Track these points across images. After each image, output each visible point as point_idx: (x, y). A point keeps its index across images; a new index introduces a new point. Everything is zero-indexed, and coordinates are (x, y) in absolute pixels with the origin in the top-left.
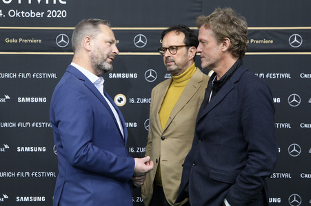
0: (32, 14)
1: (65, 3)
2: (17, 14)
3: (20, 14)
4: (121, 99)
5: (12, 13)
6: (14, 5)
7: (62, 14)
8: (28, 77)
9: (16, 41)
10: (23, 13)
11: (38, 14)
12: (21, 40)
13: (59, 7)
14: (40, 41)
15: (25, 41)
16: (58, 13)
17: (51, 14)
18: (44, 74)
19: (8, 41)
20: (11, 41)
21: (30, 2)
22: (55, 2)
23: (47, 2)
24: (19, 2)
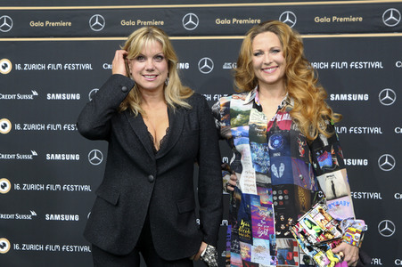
8: (344, 67)
9: (328, 20)
12: (334, 18)
14: (361, 19)
15: (341, 20)
18: (365, 63)
19: (317, 20)
20: (322, 20)
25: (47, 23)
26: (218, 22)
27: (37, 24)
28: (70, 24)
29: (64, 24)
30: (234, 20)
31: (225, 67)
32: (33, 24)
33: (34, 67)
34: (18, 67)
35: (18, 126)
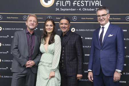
0: (90, 10)
1: (102, 5)
2: (86, 10)
3: (87, 10)
5: (84, 9)
6: (85, 7)
8: (89, 31)
10: (87, 9)
11: (92, 10)
12: (86, 18)
14: (93, 19)
15: (88, 19)
18: (94, 30)
19: (82, 18)
21: (90, 6)
22: (98, 5)
23: (96, 5)
24: (86, 6)
25: (12, 17)
26: (57, 18)
27: (9, 18)
28: (18, 18)
29: (16, 18)
31: (58, 30)
32: (8, 18)
33: (8, 29)
34: (4, 29)
35: (3, 45)
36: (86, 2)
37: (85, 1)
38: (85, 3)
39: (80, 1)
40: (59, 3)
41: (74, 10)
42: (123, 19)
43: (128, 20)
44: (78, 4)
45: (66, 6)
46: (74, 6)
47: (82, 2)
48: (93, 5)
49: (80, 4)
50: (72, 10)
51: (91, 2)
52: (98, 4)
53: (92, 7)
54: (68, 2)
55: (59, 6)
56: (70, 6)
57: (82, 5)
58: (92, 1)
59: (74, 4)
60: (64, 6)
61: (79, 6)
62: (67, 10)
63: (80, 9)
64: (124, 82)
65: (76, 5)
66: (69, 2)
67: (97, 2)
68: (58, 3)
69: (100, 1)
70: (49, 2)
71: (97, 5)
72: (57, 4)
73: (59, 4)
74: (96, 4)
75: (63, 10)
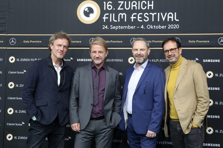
0: (159, 27)
1: (178, 20)
2: (151, 27)
3: (153, 27)
4: (210, 74)
5: (149, 27)
6: (150, 22)
7: (177, 26)
8: (157, 61)
9: (151, 42)
11: (163, 27)
12: (153, 41)
13: (175, 22)
15: (156, 42)
16: (174, 26)
17: (170, 27)
21: (159, 20)
22: (172, 20)
23: (168, 20)
24: (153, 21)
25: (31, 41)
27: (27, 42)
28: (41, 42)
29: (38, 42)
30: (111, 41)
31: (107, 61)
32: (25, 42)
33: (25, 60)
34: (18, 60)
35: (17, 86)
36: (152, 15)
37: (150, 14)
38: (150, 16)
39: (142, 14)
40: (108, 16)
41: (132, 27)
42: (214, 41)
43: (222, 43)
44: (139, 18)
45: (119, 21)
46: (132, 21)
47: (146, 15)
48: (164, 19)
49: (143, 18)
50: (129, 27)
51: (160, 15)
52: (172, 18)
53: (162, 23)
54: (122, 15)
55: (108, 23)
56: (125, 21)
57: (146, 19)
58: (162, 14)
59: (132, 18)
60: (116, 21)
61: (141, 21)
62: (122, 27)
63: (142, 27)
64: (216, 145)
65: (136, 20)
66: (124, 15)
67: (170, 15)
68: (106, 16)
69: (175, 13)
70: (91, 15)
71: (170, 19)
72: (105, 18)
73: (107, 18)
74: (168, 17)
75: (114, 27)
